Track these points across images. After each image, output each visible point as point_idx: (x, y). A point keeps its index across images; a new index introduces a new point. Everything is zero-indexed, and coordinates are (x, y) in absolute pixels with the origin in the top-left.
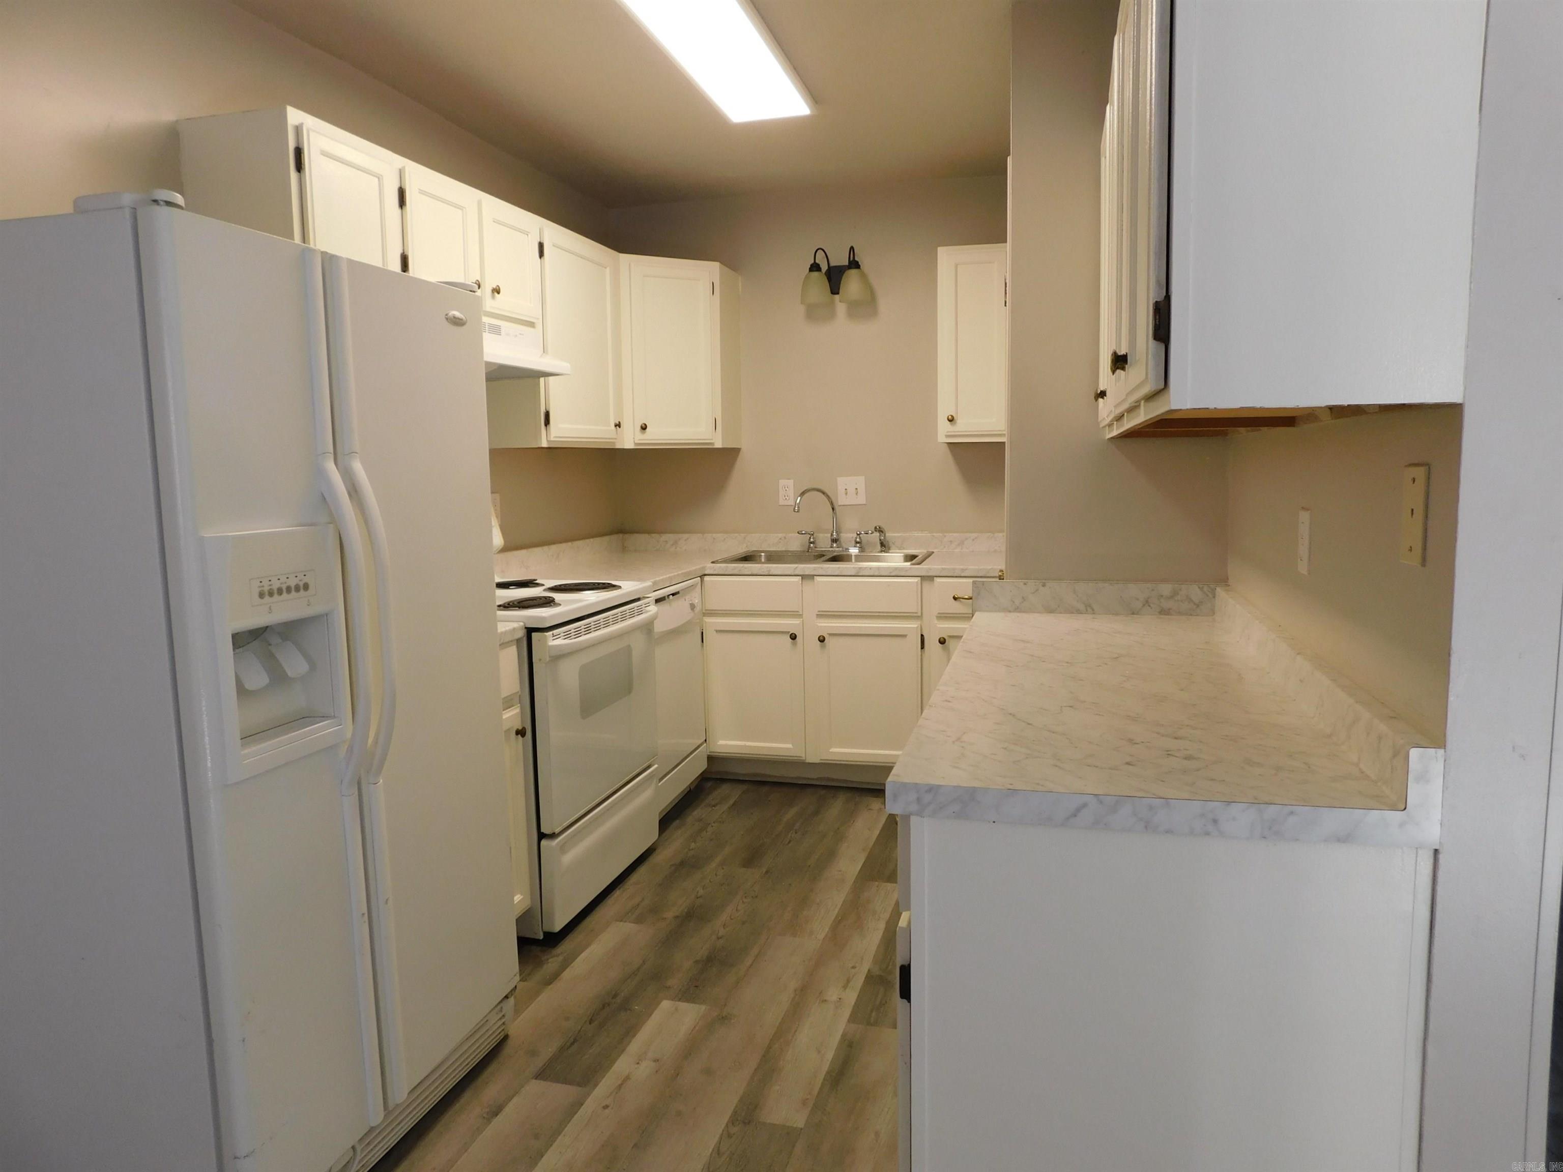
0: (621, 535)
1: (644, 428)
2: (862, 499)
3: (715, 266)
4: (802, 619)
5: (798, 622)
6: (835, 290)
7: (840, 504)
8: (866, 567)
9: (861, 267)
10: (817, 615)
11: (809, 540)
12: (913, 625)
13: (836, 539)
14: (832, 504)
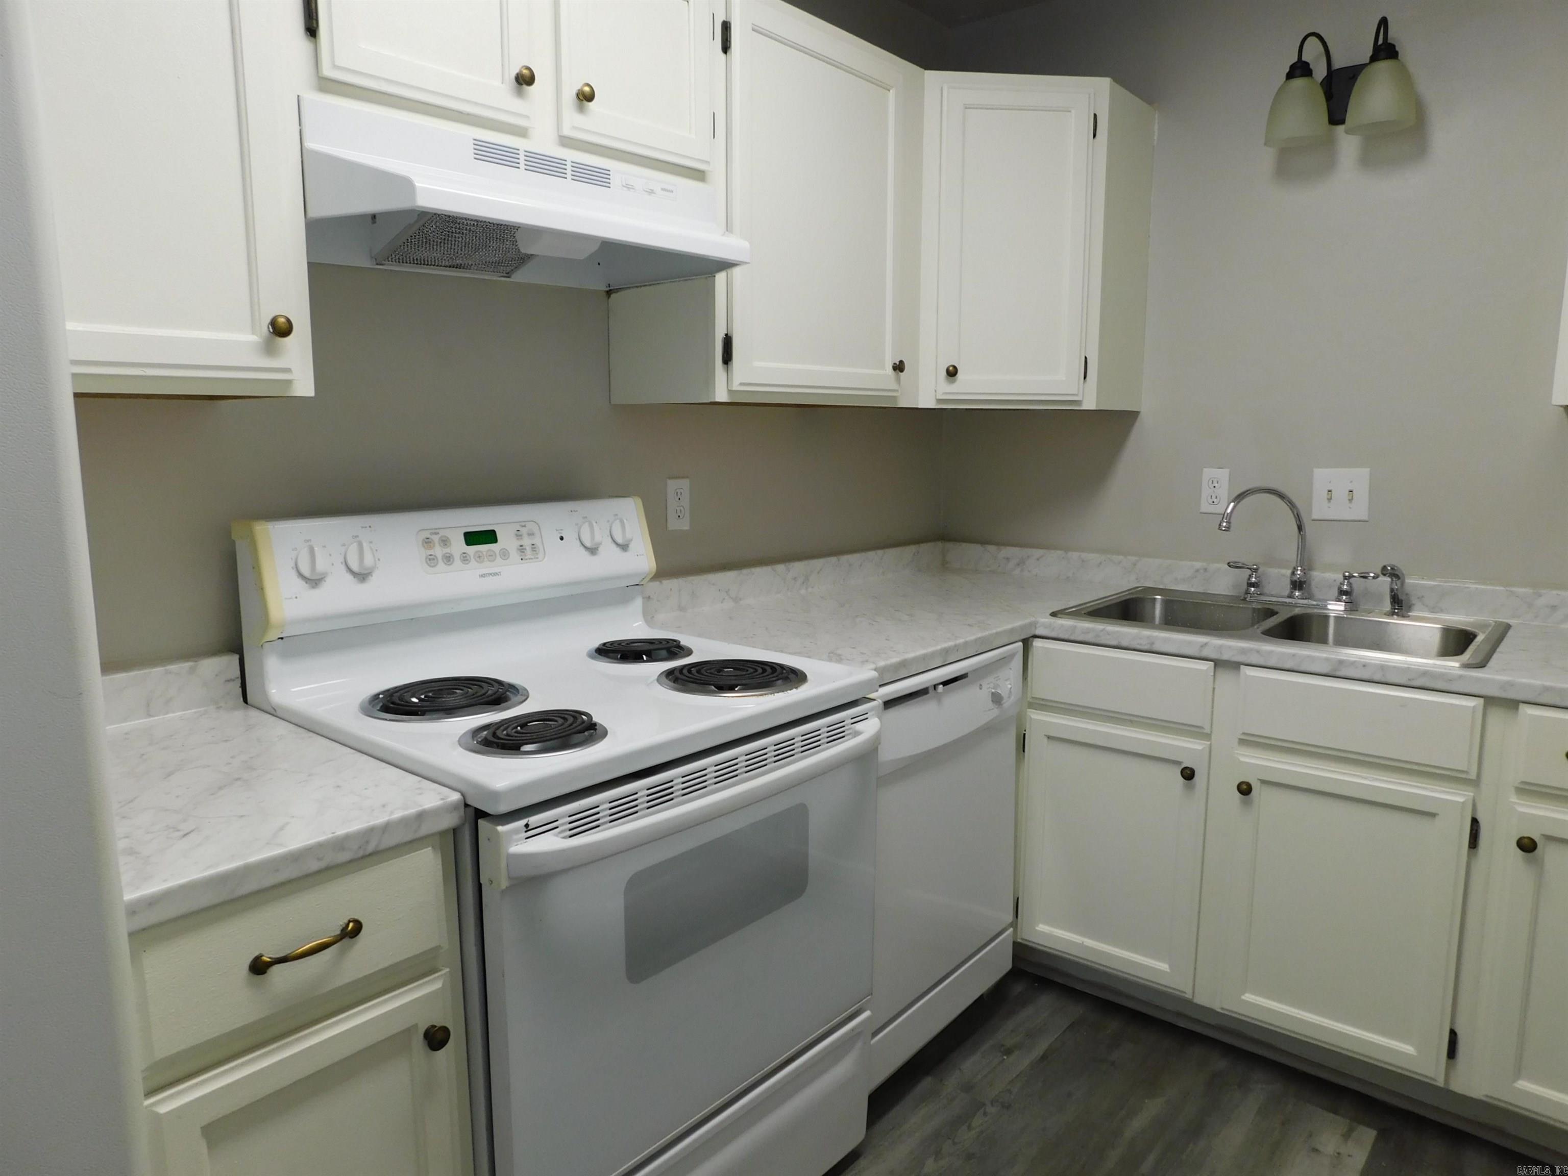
0: (940, 544)
1: (952, 373)
2: (1359, 510)
3: (1104, 83)
4: (1209, 743)
5: (1200, 747)
6: (1336, 117)
7: (1315, 516)
8: (1355, 662)
9: (1400, 57)
10: (1240, 739)
11: (1249, 579)
12: (1457, 796)
13: (1300, 582)
14: (1298, 518)
